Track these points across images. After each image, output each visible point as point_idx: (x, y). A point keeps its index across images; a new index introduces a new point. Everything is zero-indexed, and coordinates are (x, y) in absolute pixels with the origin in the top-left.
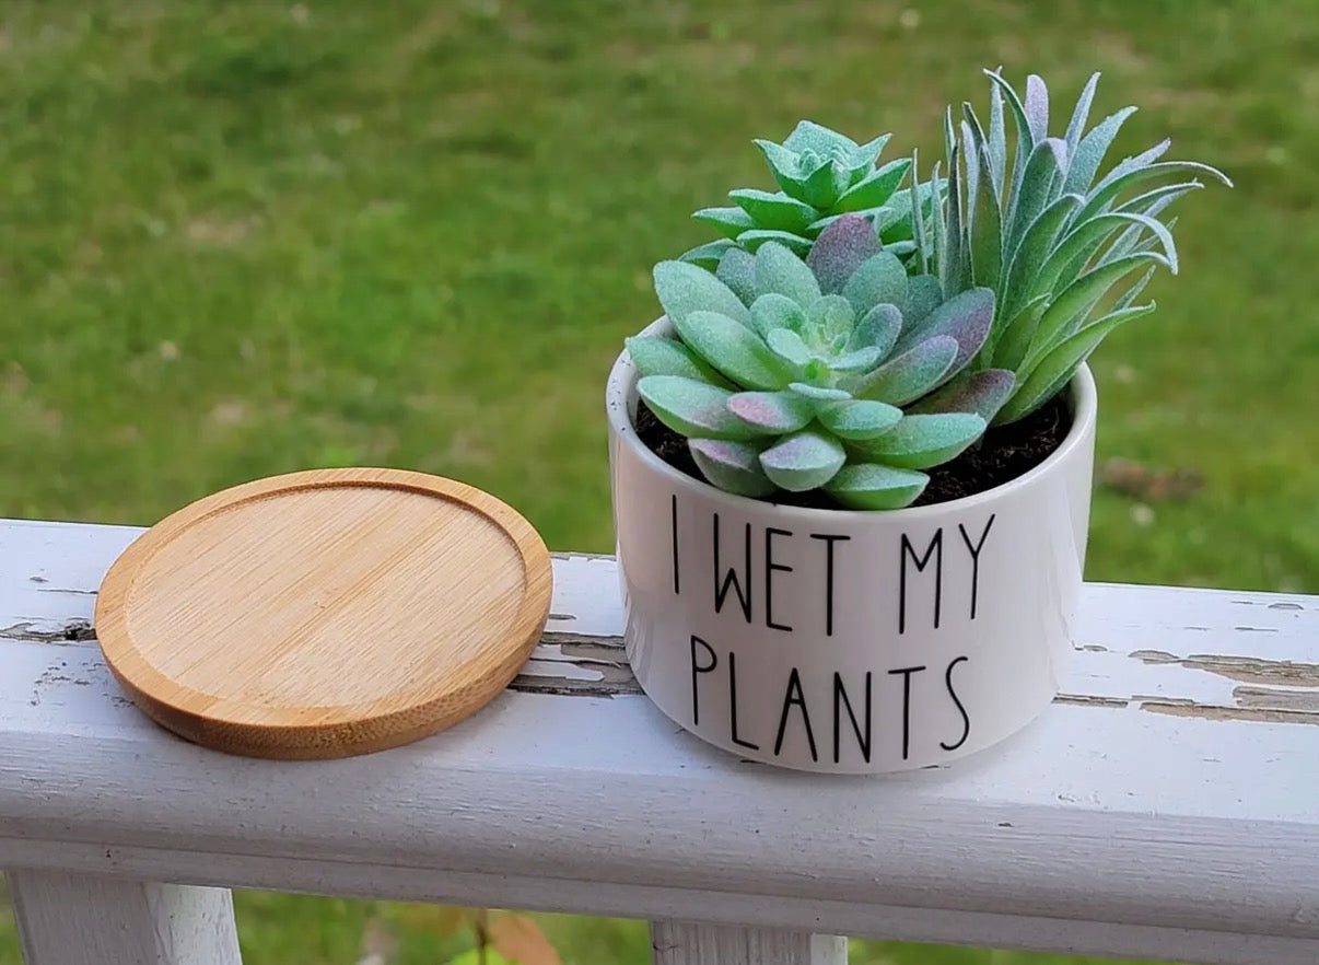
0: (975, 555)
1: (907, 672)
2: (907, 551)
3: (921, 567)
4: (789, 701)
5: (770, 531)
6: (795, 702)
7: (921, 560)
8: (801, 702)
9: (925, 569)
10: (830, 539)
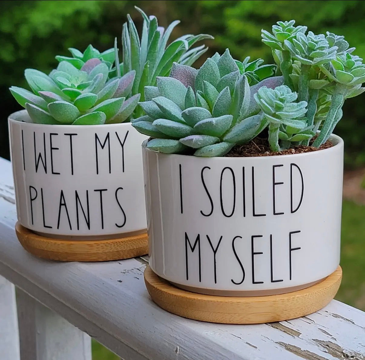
0: (122, 146)
1: (101, 191)
2: (97, 140)
3: (103, 147)
4: (61, 204)
5: (51, 134)
6: (63, 205)
7: (103, 145)
8: (65, 205)
9: (104, 148)
10: (71, 135)
